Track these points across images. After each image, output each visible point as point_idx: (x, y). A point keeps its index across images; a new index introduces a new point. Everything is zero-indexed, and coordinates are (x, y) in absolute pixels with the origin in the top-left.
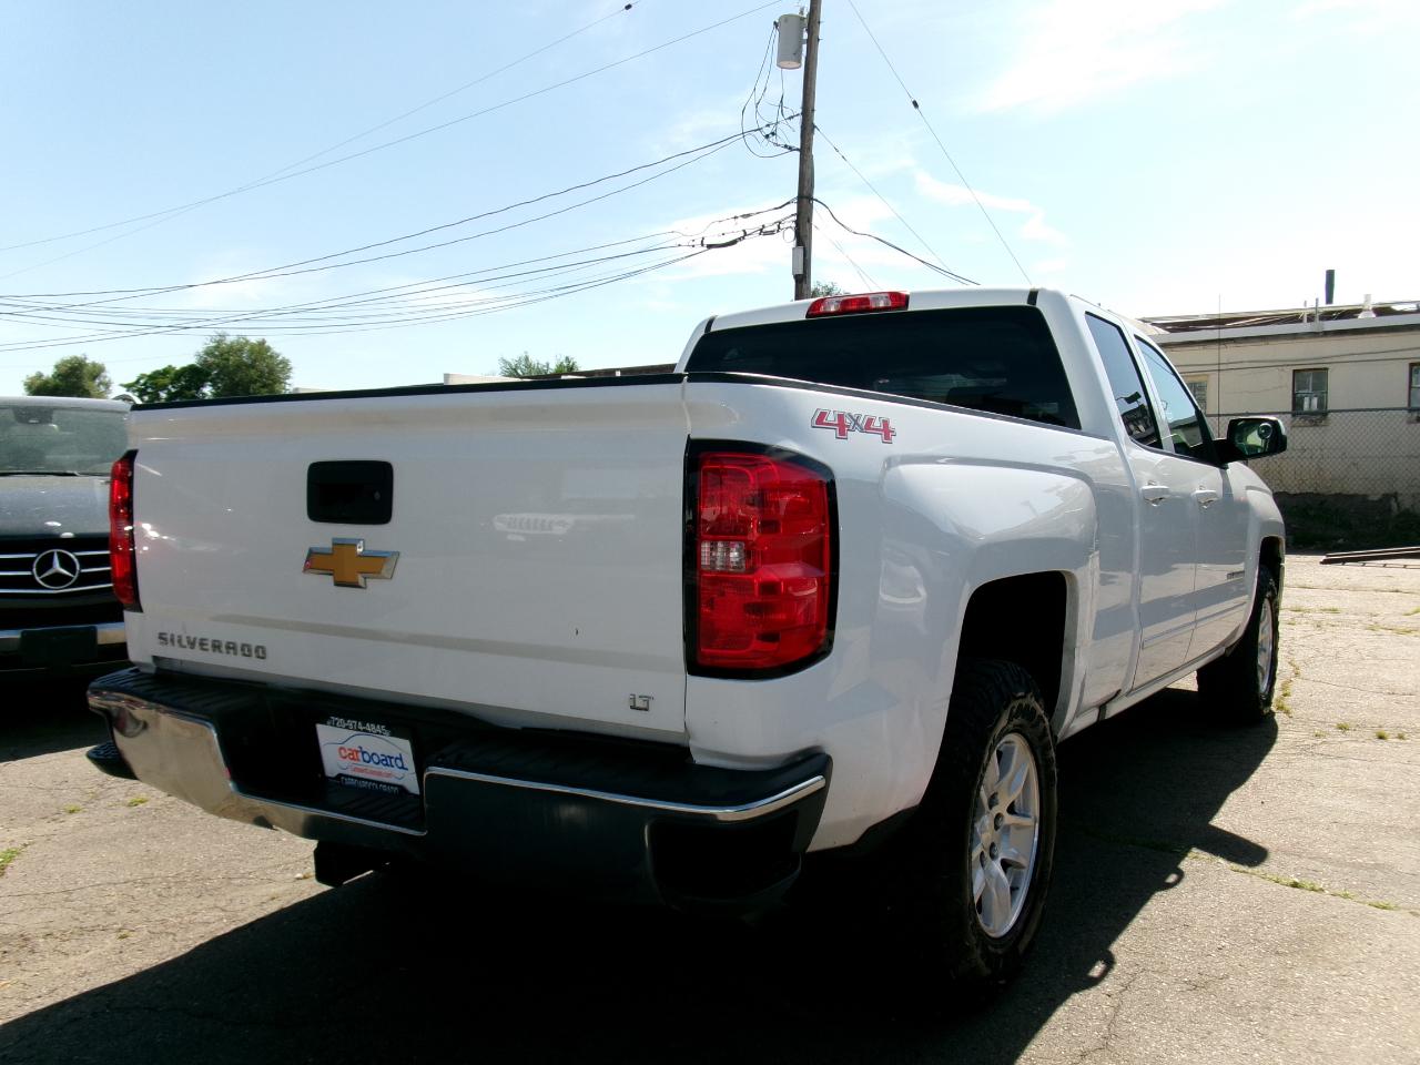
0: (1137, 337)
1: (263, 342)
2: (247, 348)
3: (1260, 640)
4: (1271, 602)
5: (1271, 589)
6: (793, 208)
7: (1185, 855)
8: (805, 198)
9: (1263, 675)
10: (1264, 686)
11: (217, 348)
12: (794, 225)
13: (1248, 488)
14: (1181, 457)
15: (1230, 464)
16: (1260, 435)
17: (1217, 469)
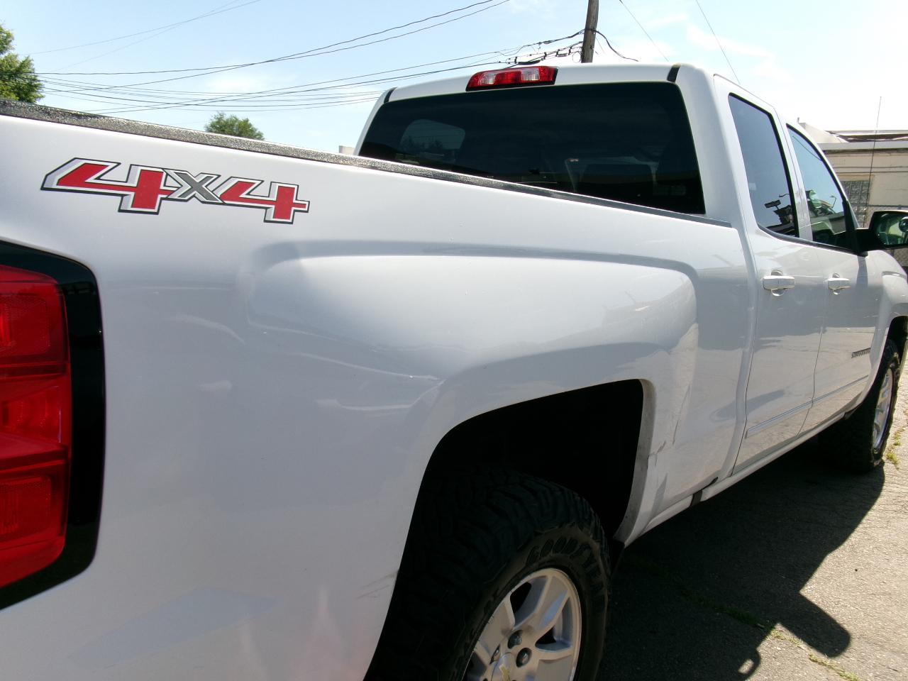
0: (789, 126)
1: (247, 121)
2: (237, 123)
3: (879, 403)
4: (893, 370)
5: (895, 361)
6: (581, 38)
7: (768, 633)
8: (590, 30)
9: (878, 431)
10: (877, 442)
11: (218, 122)
12: (580, 50)
13: (886, 273)
14: (819, 246)
15: (869, 252)
16: (902, 228)
17: (856, 256)
